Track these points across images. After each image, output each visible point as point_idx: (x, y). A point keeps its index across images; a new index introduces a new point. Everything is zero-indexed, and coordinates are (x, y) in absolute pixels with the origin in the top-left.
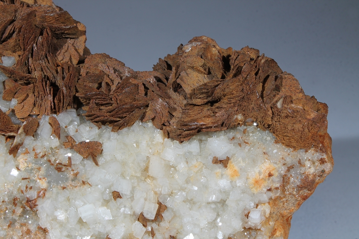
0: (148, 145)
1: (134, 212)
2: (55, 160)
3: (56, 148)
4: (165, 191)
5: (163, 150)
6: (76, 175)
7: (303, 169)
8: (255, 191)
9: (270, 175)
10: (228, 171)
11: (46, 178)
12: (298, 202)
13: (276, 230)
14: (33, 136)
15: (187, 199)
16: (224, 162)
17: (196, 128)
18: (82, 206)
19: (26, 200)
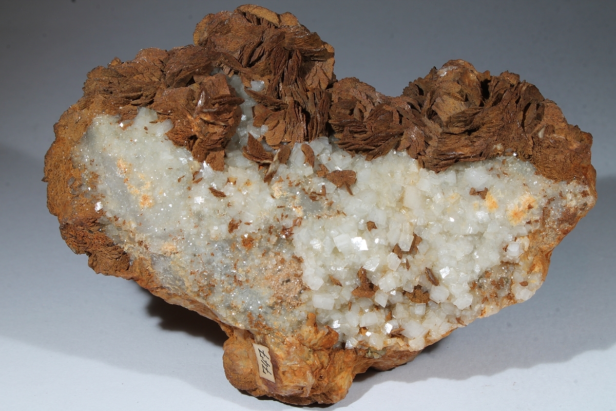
0: (403, 175)
1: (389, 243)
2: (309, 189)
3: (309, 176)
4: (420, 222)
5: (418, 180)
6: (331, 204)
7: (564, 201)
8: (514, 223)
9: (530, 207)
10: (487, 203)
11: (302, 207)
12: (558, 236)
13: (534, 265)
14: (286, 164)
15: (444, 231)
16: (482, 194)
17: (454, 158)
18: (338, 235)
19: (282, 228)
